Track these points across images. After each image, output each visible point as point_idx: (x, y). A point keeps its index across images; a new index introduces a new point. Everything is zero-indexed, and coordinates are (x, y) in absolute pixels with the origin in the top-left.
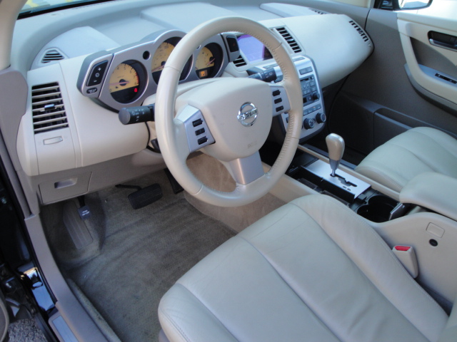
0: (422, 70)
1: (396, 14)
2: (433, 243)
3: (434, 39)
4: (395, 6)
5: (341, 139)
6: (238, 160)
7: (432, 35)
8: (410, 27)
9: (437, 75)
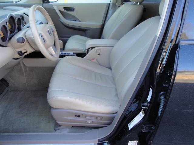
0: (66, 19)
1: (52, 4)
2: (99, 54)
3: (66, 10)
4: (48, 2)
5: (61, 41)
6: (51, 47)
7: (65, 8)
8: (58, 7)
9: (70, 20)
